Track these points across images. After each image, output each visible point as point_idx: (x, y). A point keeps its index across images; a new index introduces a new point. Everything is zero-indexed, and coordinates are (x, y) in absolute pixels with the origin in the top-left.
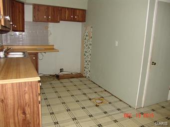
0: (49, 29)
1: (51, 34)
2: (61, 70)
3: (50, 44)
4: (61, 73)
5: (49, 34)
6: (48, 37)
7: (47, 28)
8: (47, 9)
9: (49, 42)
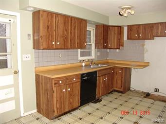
0: (145, 46)
1: (147, 51)
2: (156, 90)
3: (146, 61)
4: (155, 93)
5: (145, 51)
6: (144, 54)
7: (143, 45)
8: (139, 28)
9: (145, 59)
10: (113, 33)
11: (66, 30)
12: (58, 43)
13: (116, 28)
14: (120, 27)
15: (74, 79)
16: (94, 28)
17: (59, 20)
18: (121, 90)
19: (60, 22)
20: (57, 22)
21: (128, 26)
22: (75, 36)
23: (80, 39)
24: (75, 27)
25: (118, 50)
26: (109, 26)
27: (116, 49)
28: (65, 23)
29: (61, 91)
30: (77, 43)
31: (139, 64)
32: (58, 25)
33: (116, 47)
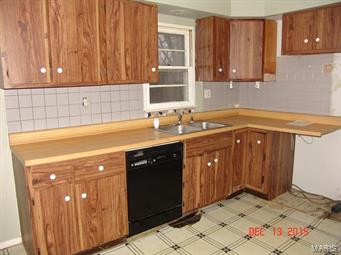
0: (334, 72)
3: (336, 114)
5: (333, 85)
6: (330, 92)
7: (329, 68)
8: (313, 18)
9: (333, 107)
10: (243, 38)
11: (86, 34)
12: (60, 70)
13: (251, 23)
14: (263, 20)
15: (101, 168)
16: (193, 28)
17: (58, 7)
18: (261, 191)
19: (62, 11)
20: (52, 12)
21: (285, 16)
22: (116, 48)
23: (135, 58)
24: (116, 23)
25: (258, 84)
26: (232, 20)
27: (254, 80)
28: (80, 14)
29: (59, 200)
30: (127, 69)
31: (314, 120)
32: (56, 21)
33: (251, 77)
